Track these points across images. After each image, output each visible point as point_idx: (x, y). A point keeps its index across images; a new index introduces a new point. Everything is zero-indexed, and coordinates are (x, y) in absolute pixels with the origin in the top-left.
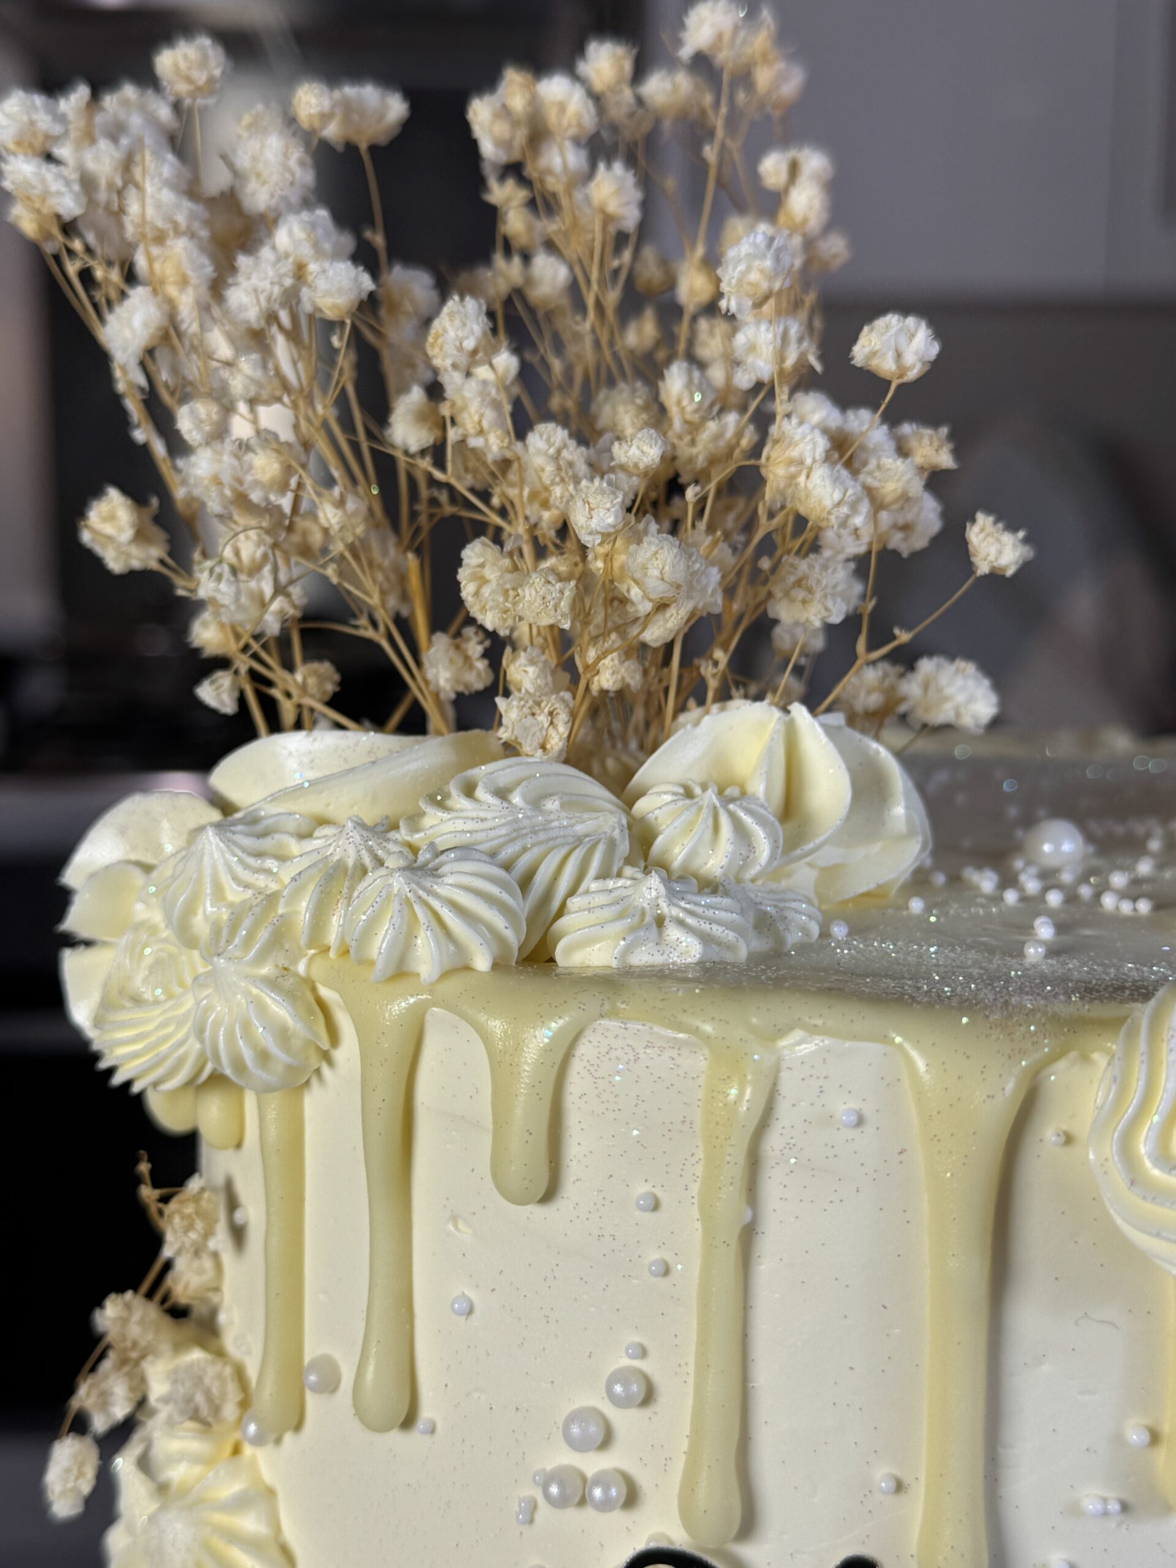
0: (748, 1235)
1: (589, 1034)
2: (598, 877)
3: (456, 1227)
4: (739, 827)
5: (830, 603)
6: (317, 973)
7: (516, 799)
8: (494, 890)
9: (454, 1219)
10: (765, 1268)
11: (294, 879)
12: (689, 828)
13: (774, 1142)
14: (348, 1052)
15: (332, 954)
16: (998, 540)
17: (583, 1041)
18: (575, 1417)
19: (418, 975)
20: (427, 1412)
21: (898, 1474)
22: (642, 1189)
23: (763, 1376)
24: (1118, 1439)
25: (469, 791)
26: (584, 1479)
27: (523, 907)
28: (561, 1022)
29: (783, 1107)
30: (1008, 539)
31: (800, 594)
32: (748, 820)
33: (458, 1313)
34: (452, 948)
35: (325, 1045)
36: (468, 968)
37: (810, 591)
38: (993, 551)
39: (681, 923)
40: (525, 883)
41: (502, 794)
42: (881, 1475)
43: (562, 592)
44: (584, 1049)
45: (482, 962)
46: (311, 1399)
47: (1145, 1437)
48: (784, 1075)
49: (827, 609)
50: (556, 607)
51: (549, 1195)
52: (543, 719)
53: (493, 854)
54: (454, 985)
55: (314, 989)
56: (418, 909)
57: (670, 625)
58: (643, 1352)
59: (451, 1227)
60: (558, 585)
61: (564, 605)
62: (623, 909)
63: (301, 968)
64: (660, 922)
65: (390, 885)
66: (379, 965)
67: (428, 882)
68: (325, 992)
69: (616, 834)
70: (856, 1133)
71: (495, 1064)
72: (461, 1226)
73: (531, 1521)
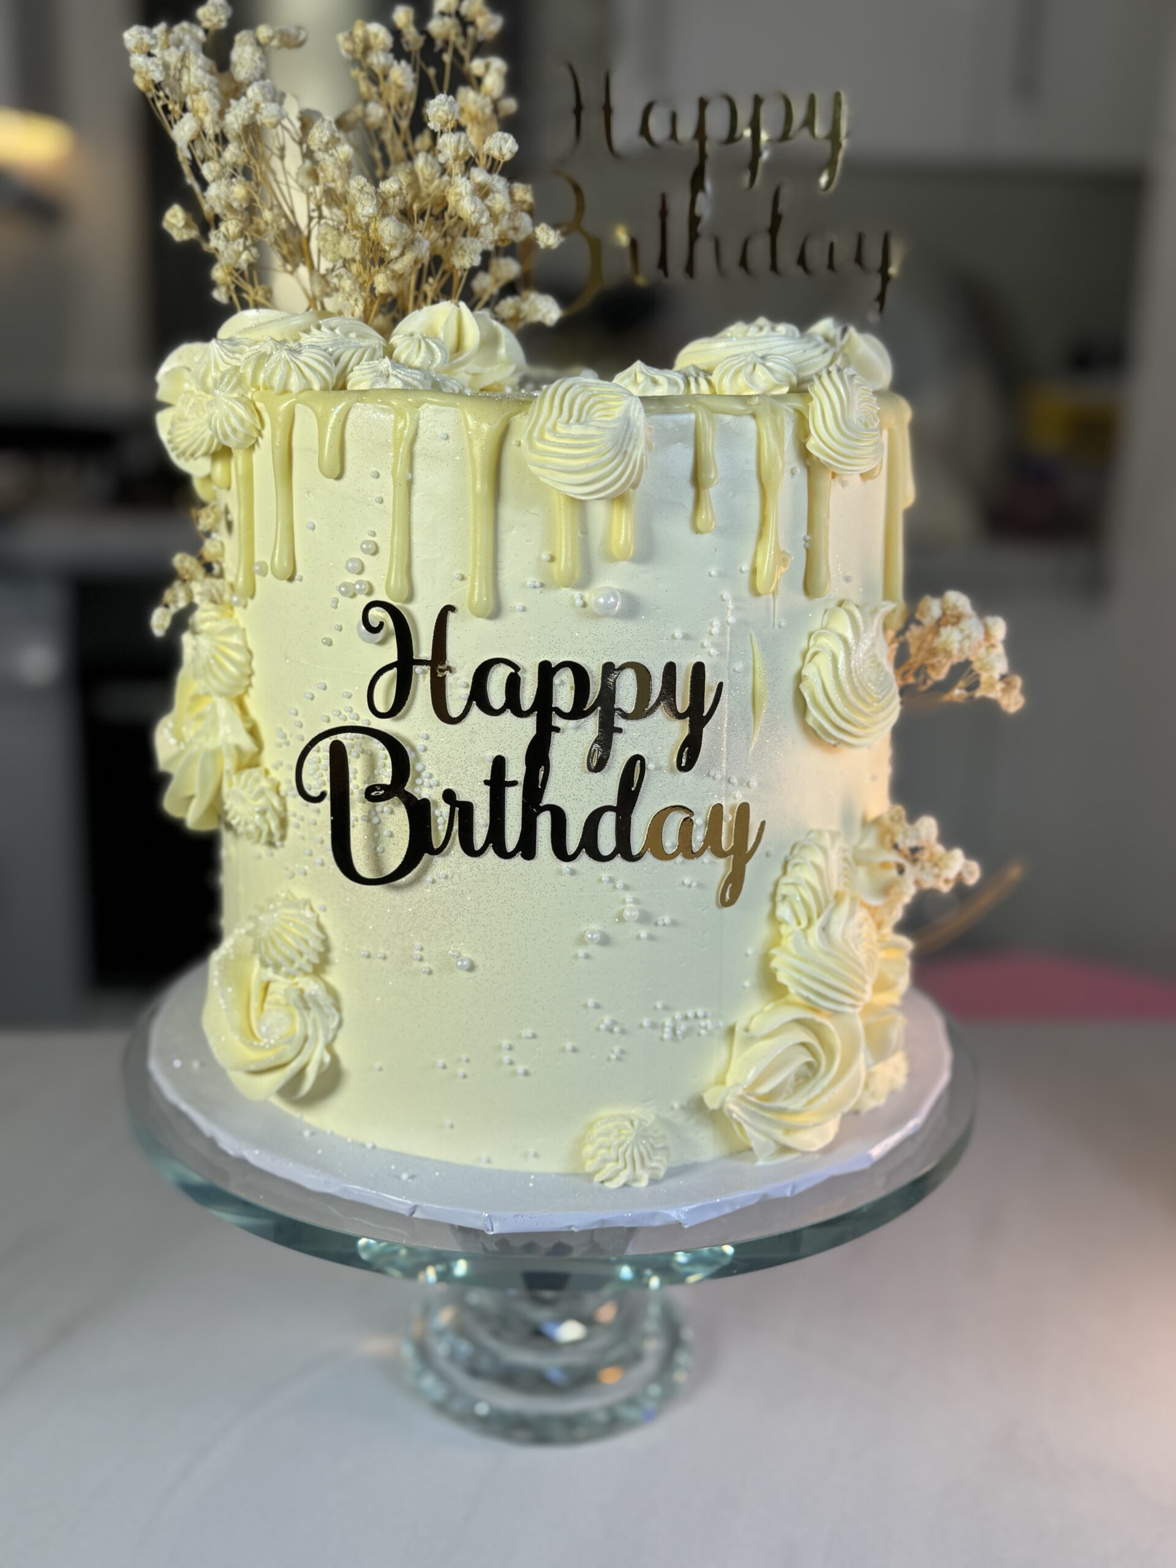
0: (410, 483)
1: (353, 409)
2: (366, 361)
3: (309, 496)
4: (429, 347)
5: (473, 257)
6: (255, 397)
7: (337, 331)
8: (322, 359)
9: (308, 492)
10: (416, 498)
11: (246, 359)
12: (408, 346)
13: (418, 447)
14: (267, 432)
15: (261, 390)
16: (548, 234)
17: (351, 412)
18: (352, 560)
19: (291, 392)
20: (299, 573)
21: (463, 573)
22: (374, 469)
23: (415, 539)
24: (539, 559)
25: (319, 328)
26: (352, 584)
27: (336, 371)
28: (343, 404)
29: (421, 432)
30: (552, 233)
31: (460, 252)
32: (434, 345)
33: (309, 528)
34: (304, 381)
35: (259, 427)
36: (311, 389)
37: (465, 251)
38: (545, 238)
39: (396, 376)
40: (337, 362)
41: (332, 329)
42: (457, 572)
43: (355, 243)
44: (351, 416)
45: (316, 386)
46: (258, 578)
47: (549, 558)
48: (421, 421)
49: (472, 259)
50: (353, 250)
51: (339, 477)
52: (352, 302)
53: (325, 350)
54: (303, 395)
55: (255, 405)
56: (292, 364)
57: (405, 263)
58: (374, 534)
59: (306, 495)
60: (354, 241)
61: (357, 249)
62: (375, 370)
63: (249, 396)
64: (388, 376)
65: (281, 355)
66: (276, 390)
67: (296, 355)
68: (259, 405)
69: (377, 346)
70: (446, 442)
71: (319, 422)
72: (311, 495)
73: (336, 607)
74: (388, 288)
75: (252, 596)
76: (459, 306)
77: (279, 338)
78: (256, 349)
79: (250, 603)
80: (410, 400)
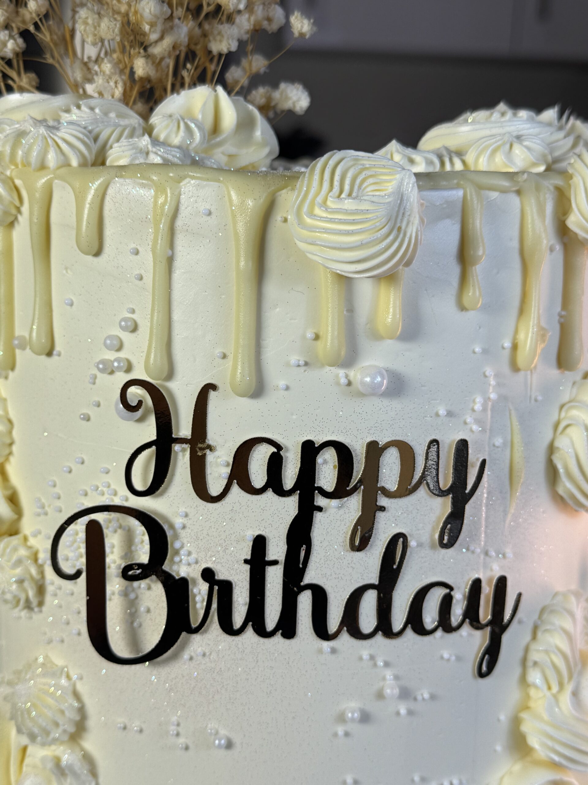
0: (170, 260)
1: (112, 185)
2: (126, 138)
3: (67, 272)
4: (188, 127)
5: (230, 42)
6: (14, 174)
7: (97, 111)
8: (81, 136)
9: (66, 268)
10: (177, 275)
11: (5, 137)
12: (167, 126)
13: (179, 223)
14: (25, 209)
15: (20, 166)
16: (302, 22)
17: (110, 188)
18: (110, 337)
19: (49, 168)
20: (58, 347)
21: (224, 351)
22: (133, 246)
23: (176, 316)
24: (304, 337)
25: (79, 107)
26: (111, 361)
27: (95, 148)
28: (102, 179)
29: (182, 208)
30: (306, 22)
31: (218, 38)
32: (193, 125)
33: (67, 304)
34: (62, 158)
35: (17, 203)
36: (69, 165)
37: (223, 36)
38: (299, 26)
39: (156, 153)
40: (96, 139)
41: (92, 109)
42: (218, 351)
43: (116, 25)
44: (110, 191)
45: (75, 163)
46: (18, 352)
47: (313, 336)
48: (183, 197)
49: (229, 44)
50: (113, 31)
51: (98, 253)
52: (112, 84)
53: (85, 128)
54: (63, 171)
55: (13, 183)
56: (49, 140)
57: (164, 47)
58: (133, 311)
59: (64, 272)
60: (114, 23)
61: (117, 31)
62: (134, 147)
63: (8, 173)
64: (147, 153)
65: (39, 131)
66: (33, 165)
67: (55, 131)
68: (18, 182)
69: (136, 126)
70: (209, 218)
71: (76, 197)
72: (69, 271)
73: (94, 383)
74: (148, 72)
75: (13, 368)
76: (216, 91)
77: (39, 118)
78: (16, 128)
79: (11, 375)
80: (171, 175)
